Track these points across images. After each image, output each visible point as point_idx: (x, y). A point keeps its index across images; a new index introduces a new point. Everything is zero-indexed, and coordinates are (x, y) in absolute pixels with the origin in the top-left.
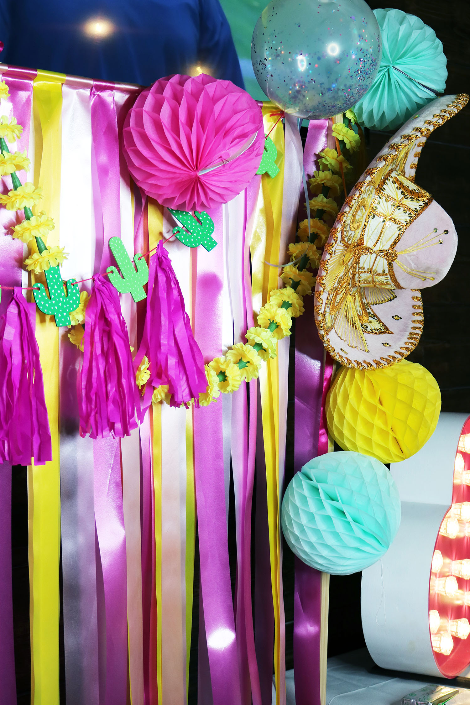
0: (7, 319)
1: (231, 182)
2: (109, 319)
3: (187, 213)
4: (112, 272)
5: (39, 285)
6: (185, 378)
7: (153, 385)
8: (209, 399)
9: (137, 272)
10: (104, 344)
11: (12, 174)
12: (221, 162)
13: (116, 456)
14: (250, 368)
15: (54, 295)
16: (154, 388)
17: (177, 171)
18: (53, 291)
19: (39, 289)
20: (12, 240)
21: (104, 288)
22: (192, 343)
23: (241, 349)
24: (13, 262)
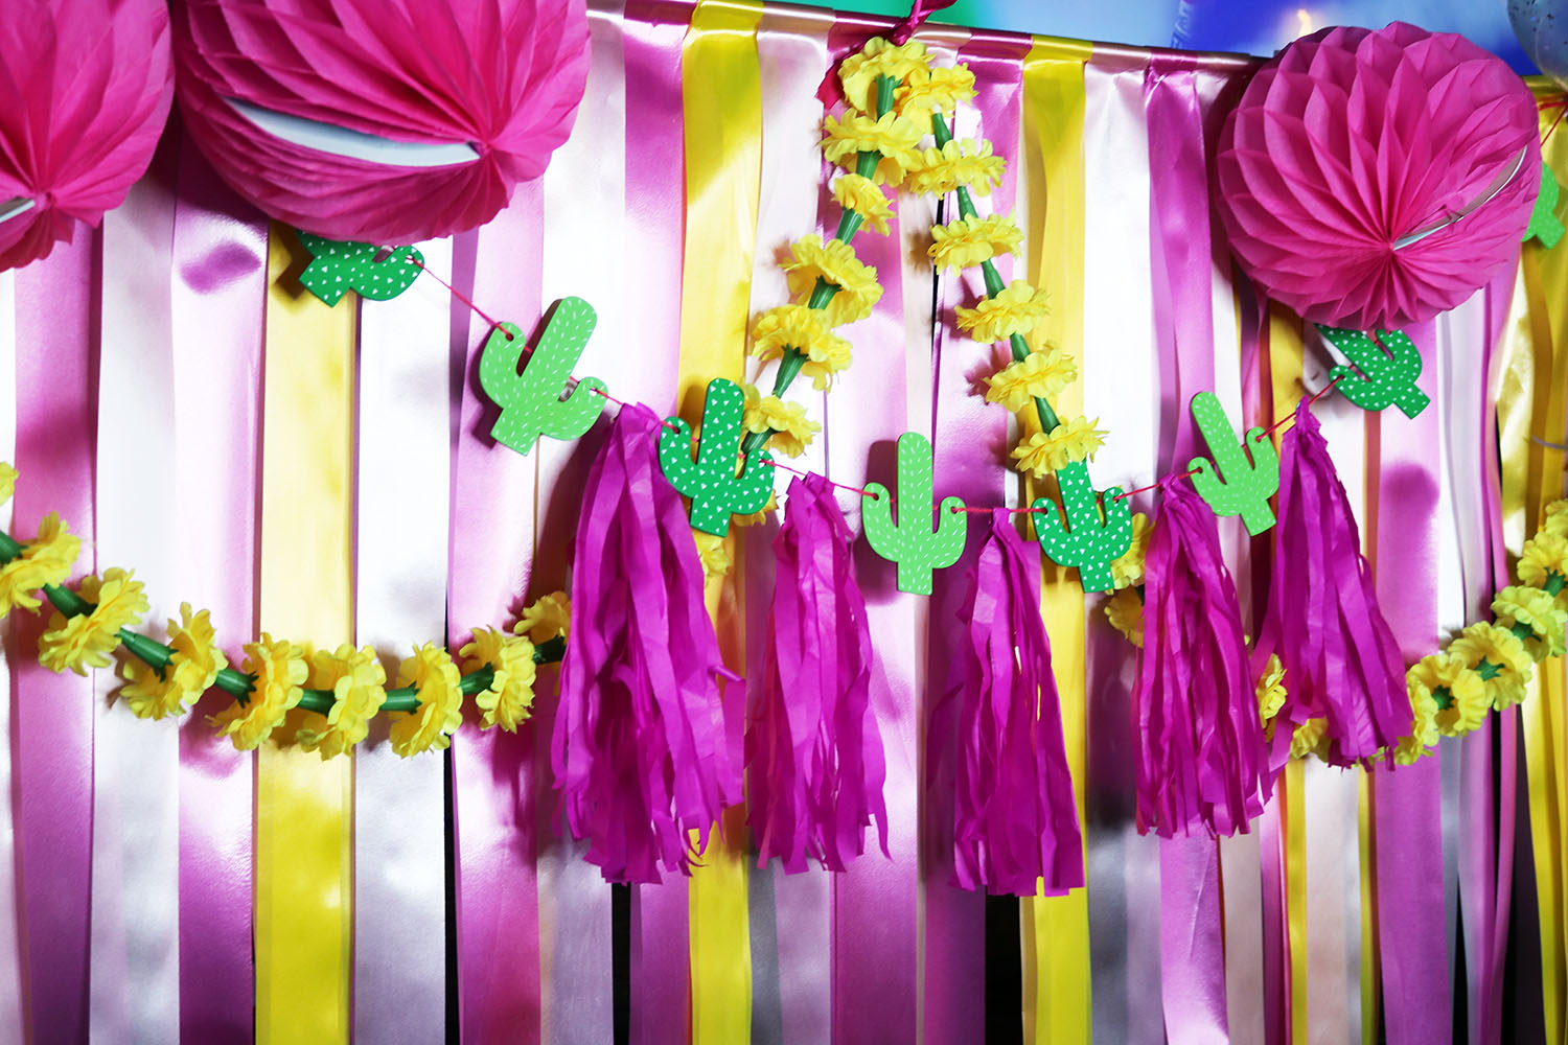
0: (980, 577)
1: (1467, 261)
2: (1198, 576)
3: (1359, 334)
4: (1200, 470)
5: (1045, 502)
6: (1363, 703)
7: (1293, 718)
8: (1416, 748)
9: (1253, 468)
10: (1188, 628)
11: (983, 264)
12: (1445, 218)
13: (1208, 874)
14: (1505, 680)
15: (1077, 522)
16: (1294, 726)
17: (1347, 243)
18: (1075, 515)
19: (1044, 511)
20: (983, 406)
21: (1185, 506)
22: (1376, 623)
23: (1484, 636)
24: (987, 454)
